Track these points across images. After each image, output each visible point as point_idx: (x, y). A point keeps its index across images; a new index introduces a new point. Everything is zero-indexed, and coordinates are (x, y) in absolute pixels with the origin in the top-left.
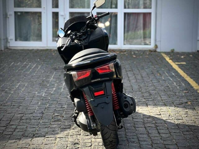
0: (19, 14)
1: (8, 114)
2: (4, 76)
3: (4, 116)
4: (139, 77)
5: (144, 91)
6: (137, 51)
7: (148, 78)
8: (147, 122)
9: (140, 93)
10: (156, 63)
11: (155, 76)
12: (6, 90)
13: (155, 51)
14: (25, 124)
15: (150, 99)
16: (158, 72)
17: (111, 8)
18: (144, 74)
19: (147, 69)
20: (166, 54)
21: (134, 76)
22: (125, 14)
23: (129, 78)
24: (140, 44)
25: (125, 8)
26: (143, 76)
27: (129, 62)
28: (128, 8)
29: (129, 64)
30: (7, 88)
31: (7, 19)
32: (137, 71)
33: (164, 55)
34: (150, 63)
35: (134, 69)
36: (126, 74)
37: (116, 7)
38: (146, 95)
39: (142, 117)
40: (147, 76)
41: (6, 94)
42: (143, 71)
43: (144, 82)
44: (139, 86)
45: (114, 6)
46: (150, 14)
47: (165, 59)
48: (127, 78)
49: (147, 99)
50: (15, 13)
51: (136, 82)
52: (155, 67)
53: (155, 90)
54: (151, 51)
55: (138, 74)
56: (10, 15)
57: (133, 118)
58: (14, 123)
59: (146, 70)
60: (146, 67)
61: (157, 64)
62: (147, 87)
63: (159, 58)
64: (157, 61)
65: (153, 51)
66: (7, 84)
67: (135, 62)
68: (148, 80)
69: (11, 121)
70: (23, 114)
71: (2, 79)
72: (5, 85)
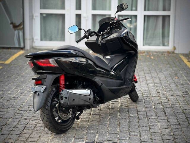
0: (44, 15)
1: (23, 121)
2: (26, 77)
3: (19, 122)
4: (157, 80)
5: (162, 97)
6: (156, 52)
7: (166, 81)
8: (165, 133)
9: (158, 98)
10: (174, 65)
11: (173, 79)
12: (26, 92)
13: (173, 53)
14: (38, 132)
15: (169, 106)
16: (176, 75)
17: (132, 10)
18: (162, 78)
19: (165, 71)
20: (184, 56)
21: (152, 80)
22: (145, 16)
23: (147, 81)
24: (159, 45)
25: (145, 10)
26: (161, 79)
27: (147, 64)
28: (148, 10)
29: (148, 66)
30: (26, 90)
31: (33, 20)
32: (155, 73)
33: (182, 57)
34: (169, 65)
35: (152, 71)
36: (144, 76)
37: (136, 10)
38: (164, 101)
39: (160, 127)
40: (165, 79)
41: (25, 97)
42: (161, 74)
43: (162, 86)
44: (157, 90)
45: (134, 8)
46: (169, 16)
47: (183, 62)
48: (145, 81)
49: (165, 106)
50: (41, 14)
51: (154, 86)
52: (173, 70)
53: (173, 96)
54: (169, 52)
55: (155, 77)
56: (36, 16)
57: (150, 128)
58: (27, 131)
59: (164, 73)
60: (164, 70)
61: (176, 67)
62: (165, 91)
63: (177, 60)
64: (175, 64)
65: (171, 52)
66: (28, 85)
67: (153, 64)
68: (166, 84)
69: (25, 128)
70: (38, 120)
71: (24, 81)
72: (25, 86)
